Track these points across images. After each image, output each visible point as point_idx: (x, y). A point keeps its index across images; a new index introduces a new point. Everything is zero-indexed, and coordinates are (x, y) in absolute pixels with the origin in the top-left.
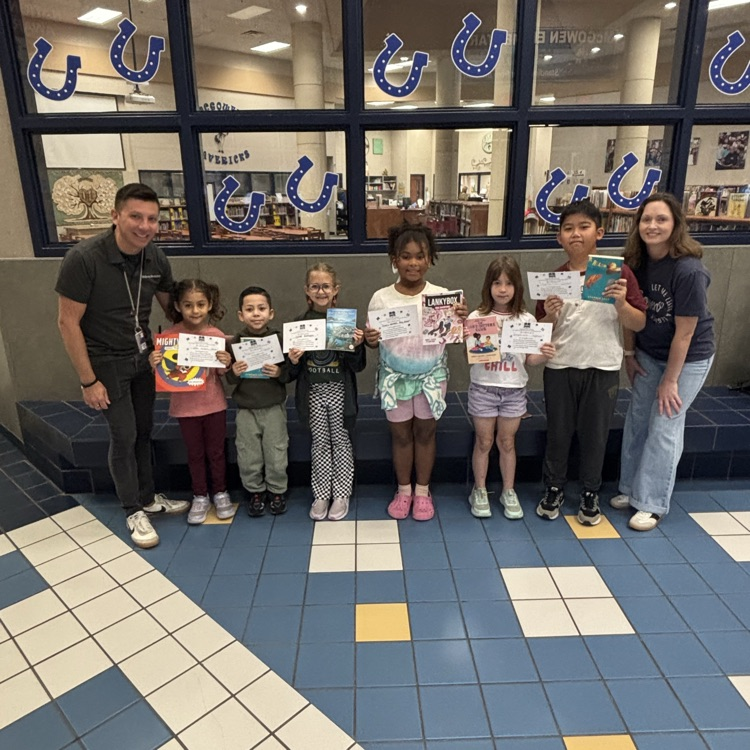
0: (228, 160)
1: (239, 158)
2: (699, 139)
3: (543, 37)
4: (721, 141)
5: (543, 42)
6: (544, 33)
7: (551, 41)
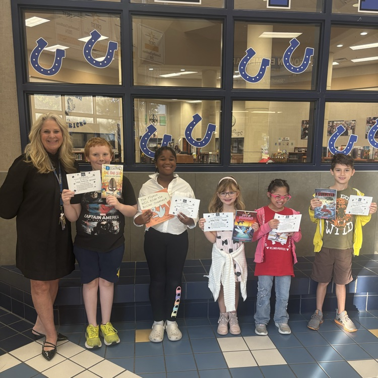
0: (73, 125)
1: (79, 125)
2: (355, 121)
3: (274, 61)
4: (368, 122)
5: (274, 64)
6: (274, 59)
7: (279, 64)
